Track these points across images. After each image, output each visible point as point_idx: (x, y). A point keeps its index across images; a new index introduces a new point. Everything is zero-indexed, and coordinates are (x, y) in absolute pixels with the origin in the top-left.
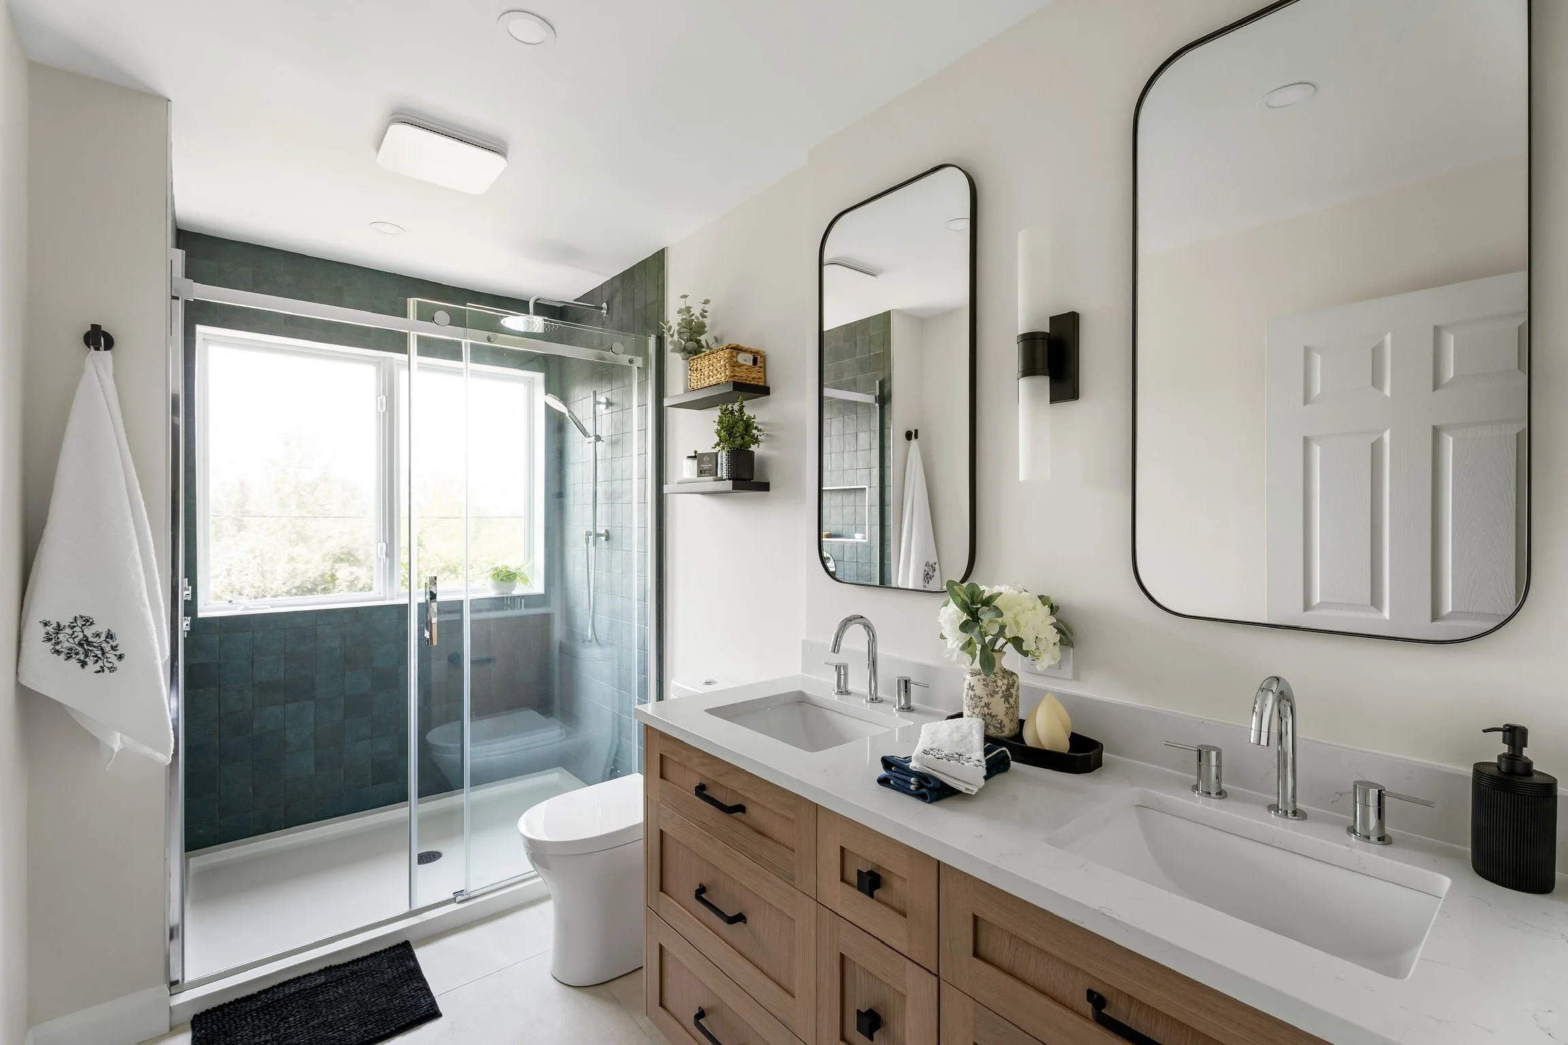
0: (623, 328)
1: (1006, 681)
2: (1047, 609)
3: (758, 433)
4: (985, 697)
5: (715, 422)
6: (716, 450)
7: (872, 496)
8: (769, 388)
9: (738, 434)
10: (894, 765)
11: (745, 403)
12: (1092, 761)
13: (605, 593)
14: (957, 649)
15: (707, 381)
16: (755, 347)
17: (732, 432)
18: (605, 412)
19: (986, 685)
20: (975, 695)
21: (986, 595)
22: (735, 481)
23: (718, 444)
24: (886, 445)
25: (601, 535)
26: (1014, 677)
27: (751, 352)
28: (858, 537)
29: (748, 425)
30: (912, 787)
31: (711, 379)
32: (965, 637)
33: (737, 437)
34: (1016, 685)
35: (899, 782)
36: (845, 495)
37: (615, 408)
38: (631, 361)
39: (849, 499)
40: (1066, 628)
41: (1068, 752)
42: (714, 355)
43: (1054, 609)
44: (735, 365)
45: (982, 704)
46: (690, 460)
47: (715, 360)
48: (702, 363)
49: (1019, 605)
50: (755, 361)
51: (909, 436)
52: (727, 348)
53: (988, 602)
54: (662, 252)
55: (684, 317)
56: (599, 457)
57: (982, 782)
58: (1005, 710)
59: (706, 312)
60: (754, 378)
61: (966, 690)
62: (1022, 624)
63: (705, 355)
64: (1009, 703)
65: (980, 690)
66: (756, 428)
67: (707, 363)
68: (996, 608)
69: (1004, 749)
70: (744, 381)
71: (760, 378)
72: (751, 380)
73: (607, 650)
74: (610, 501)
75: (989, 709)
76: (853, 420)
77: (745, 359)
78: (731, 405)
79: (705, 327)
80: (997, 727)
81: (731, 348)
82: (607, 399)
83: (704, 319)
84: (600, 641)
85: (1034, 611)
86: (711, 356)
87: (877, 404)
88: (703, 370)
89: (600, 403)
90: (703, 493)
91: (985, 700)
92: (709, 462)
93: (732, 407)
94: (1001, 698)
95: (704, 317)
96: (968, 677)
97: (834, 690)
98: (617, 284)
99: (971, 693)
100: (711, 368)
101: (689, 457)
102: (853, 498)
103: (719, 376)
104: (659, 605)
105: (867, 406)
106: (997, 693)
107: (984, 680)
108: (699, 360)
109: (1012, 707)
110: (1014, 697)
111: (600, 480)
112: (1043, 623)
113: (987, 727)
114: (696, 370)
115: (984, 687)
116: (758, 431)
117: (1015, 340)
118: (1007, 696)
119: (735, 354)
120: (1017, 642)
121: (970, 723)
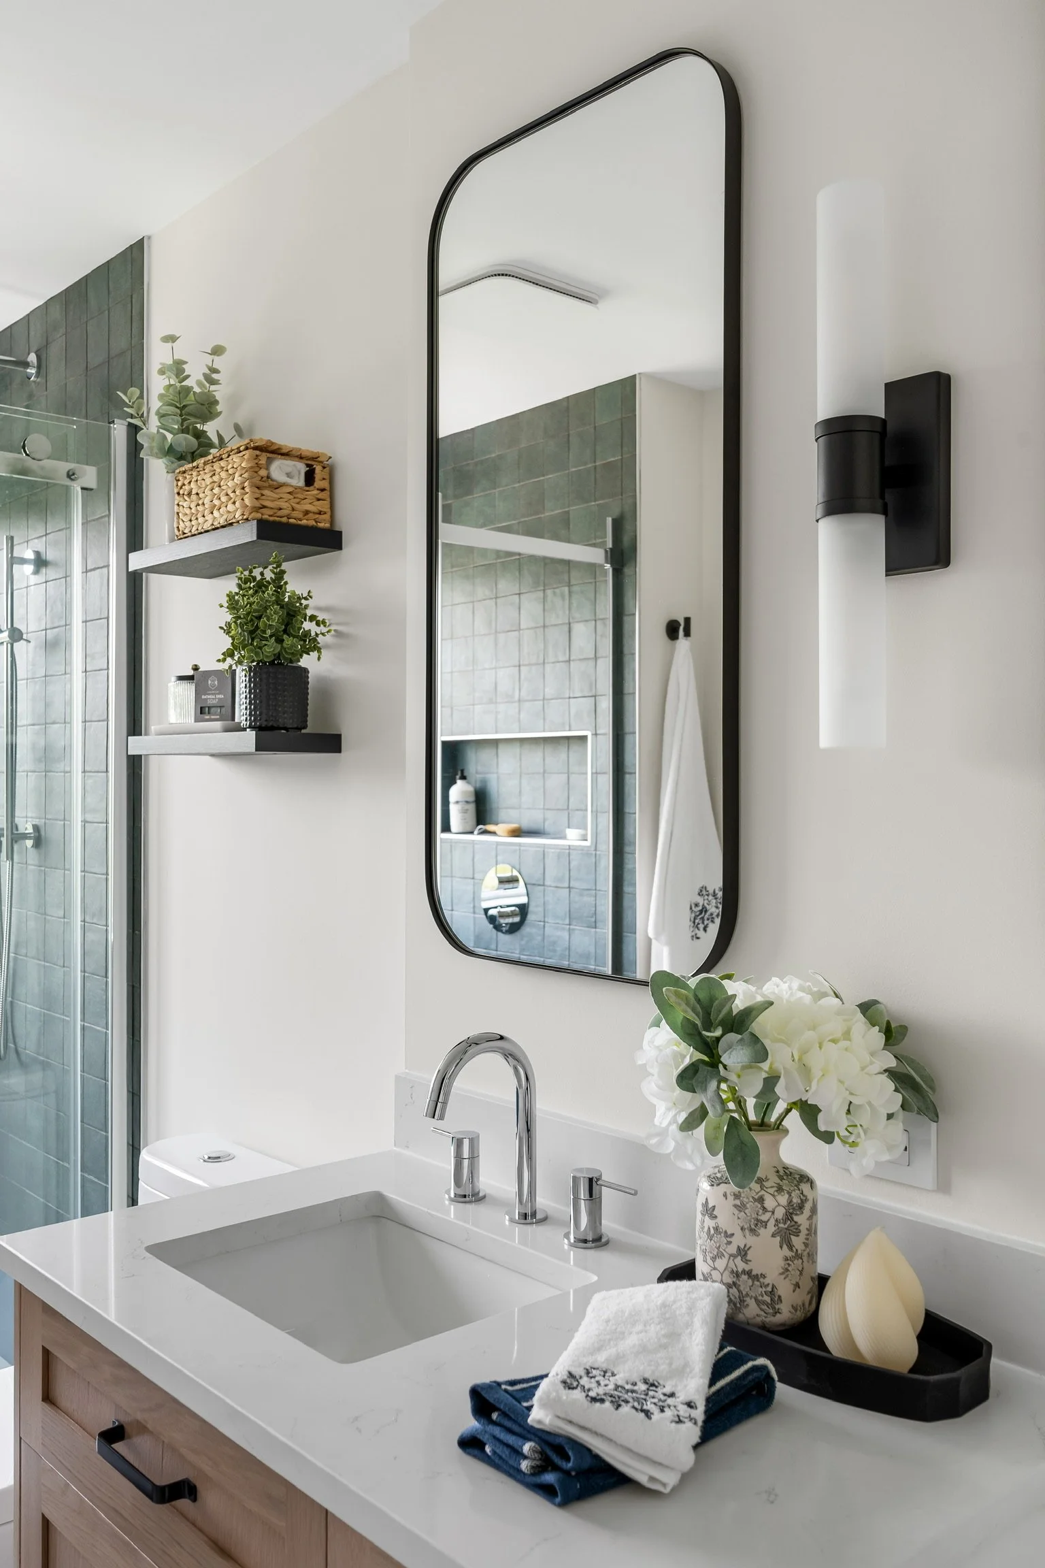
0: (64, 407)
1: (783, 1199)
2: (876, 1037)
3: (318, 630)
4: (738, 1233)
5: (221, 606)
6: (225, 666)
7: (599, 751)
8: (340, 533)
9: (269, 632)
10: (495, 1409)
11: (285, 566)
12: (964, 1391)
13: (33, 958)
14: (674, 1127)
15: (209, 517)
16: (308, 446)
17: (257, 627)
18: (34, 579)
19: (741, 1208)
20: (716, 1229)
21: (739, 1005)
22: (262, 733)
23: (229, 654)
24: (626, 650)
25: (25, 836)
26: (805, 1187)
27: (301, 458)
28: (573, 837)
29: (292, 613)
30: (525, 1465)
31: (216, 513)
32: (691, 1101)
33: (266, 639)
34: (808, 1206)
35: (500, 1450)
36: (549, 749)
37: (50, 573)
38: (71, 475)
39: (556, 759)
40: (921, 1077)
41: (912, 1371)
42: (223, 463)
43: (893, 1034)
44: (262, 483)
45: (732, 1249)
46: (185, 684)
47: (223, 474)
48: (202, 478)
49: (814, 1028)
50: (310, 478)
51: (672, 630)
52: (247, 449)
53: (739, 1023)
54: (140, 243)
55: (172, 382)
56: (21, 673)
57: (687, 1458)
58: (782, 1263)
59: (216, 371)
60: (307, 513)
61: (699, 1216)
62: (816, 1073)
63: (205, 463)
64: (791, 1247)
65: (727, 1218)
66: (312, 618)
67: (208, 481)
68: (755, 1039)
69: (762, 1361)
70: (284, 520)
71: (320, 513)
72: (301, 516)
73: (37, 1077)
74: (42, 766)
75: (747, 1262)
76: (563, 599)
77: (285, 472)
78: (261, 569)
79: (217, 402)
80: (764, 1303)
81: (256, 448)
82: (38, 554)
83: (213, 388)
84: (23, 1058)
85: (843, 1044)
86: (216, 466)
87: (608, 566)
88: (201, 495)
89: (23, 561)
90: (212, 755)
91: (739, 1240)
92: (220, 689)
93: (262, 574)
94: (773, 1236)
95: (213, 382)
96: (705, 1185)
97: (448, 1192)
98: (56, 313)
99: (709, 1223)
100: (216, 490)
101: (181, 678)
102: (563, 756)
103: (231, 507)
104: (133, 986)
105: (592, 569)
106: (765, 1224)
107: (737, 1196)
108: (195, 473)
109: (798, 1256)
110: (804, 1232)
111: (25, 722)
112: (863, 1069)
113: (736, 1304)
114: (189, 494)
115: (736, 1212)
116: (318, 624)
117: (811, 434)
118: (787, 1232)
119: (263, 461)
120: (809, 1113)
121: (694, 1296)
